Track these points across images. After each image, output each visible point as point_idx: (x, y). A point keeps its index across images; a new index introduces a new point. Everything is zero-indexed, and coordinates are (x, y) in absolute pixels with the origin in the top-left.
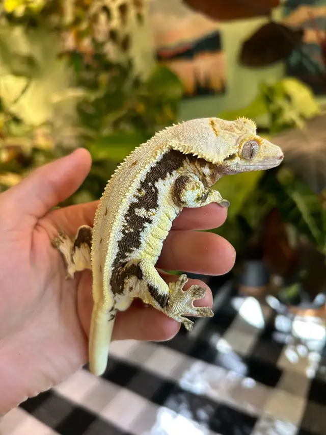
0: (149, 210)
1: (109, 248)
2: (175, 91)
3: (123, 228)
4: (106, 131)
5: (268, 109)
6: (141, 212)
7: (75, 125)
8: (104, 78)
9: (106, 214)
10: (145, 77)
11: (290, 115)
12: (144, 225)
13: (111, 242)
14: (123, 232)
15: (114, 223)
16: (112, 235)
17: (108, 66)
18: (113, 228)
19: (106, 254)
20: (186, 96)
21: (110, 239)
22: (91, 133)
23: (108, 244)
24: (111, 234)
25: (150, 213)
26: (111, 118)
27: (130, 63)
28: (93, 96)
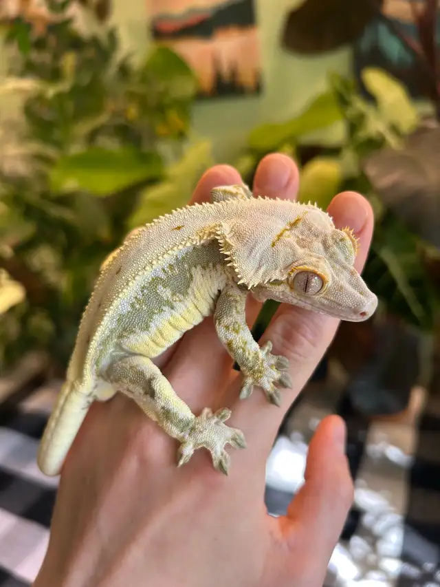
0: (176, 295)
1: (105, 318)
2: (183, 88)
3: (134, 300)
4: (76, 149)
5: (345, 117)
6: (166, 293)
7: (24, 139)
8: (69, 61)
9: (117, 273)
10: (137, 62)
11: (375, 126)
12: (164, 308)
13: (110, 312)
14: (132, 305)
15: (125, 290)
16: (116, 303)
17: (76, 43)
18: (121, 295)
19: (99, 326)
20: (201, 96)
21: (111, 307)
22: (50, 152)
23: (105, 312)
24: (115, 301)
25: (175, 298)
26: (83, 128)
27: (112, 37)
28: (51, 92)
